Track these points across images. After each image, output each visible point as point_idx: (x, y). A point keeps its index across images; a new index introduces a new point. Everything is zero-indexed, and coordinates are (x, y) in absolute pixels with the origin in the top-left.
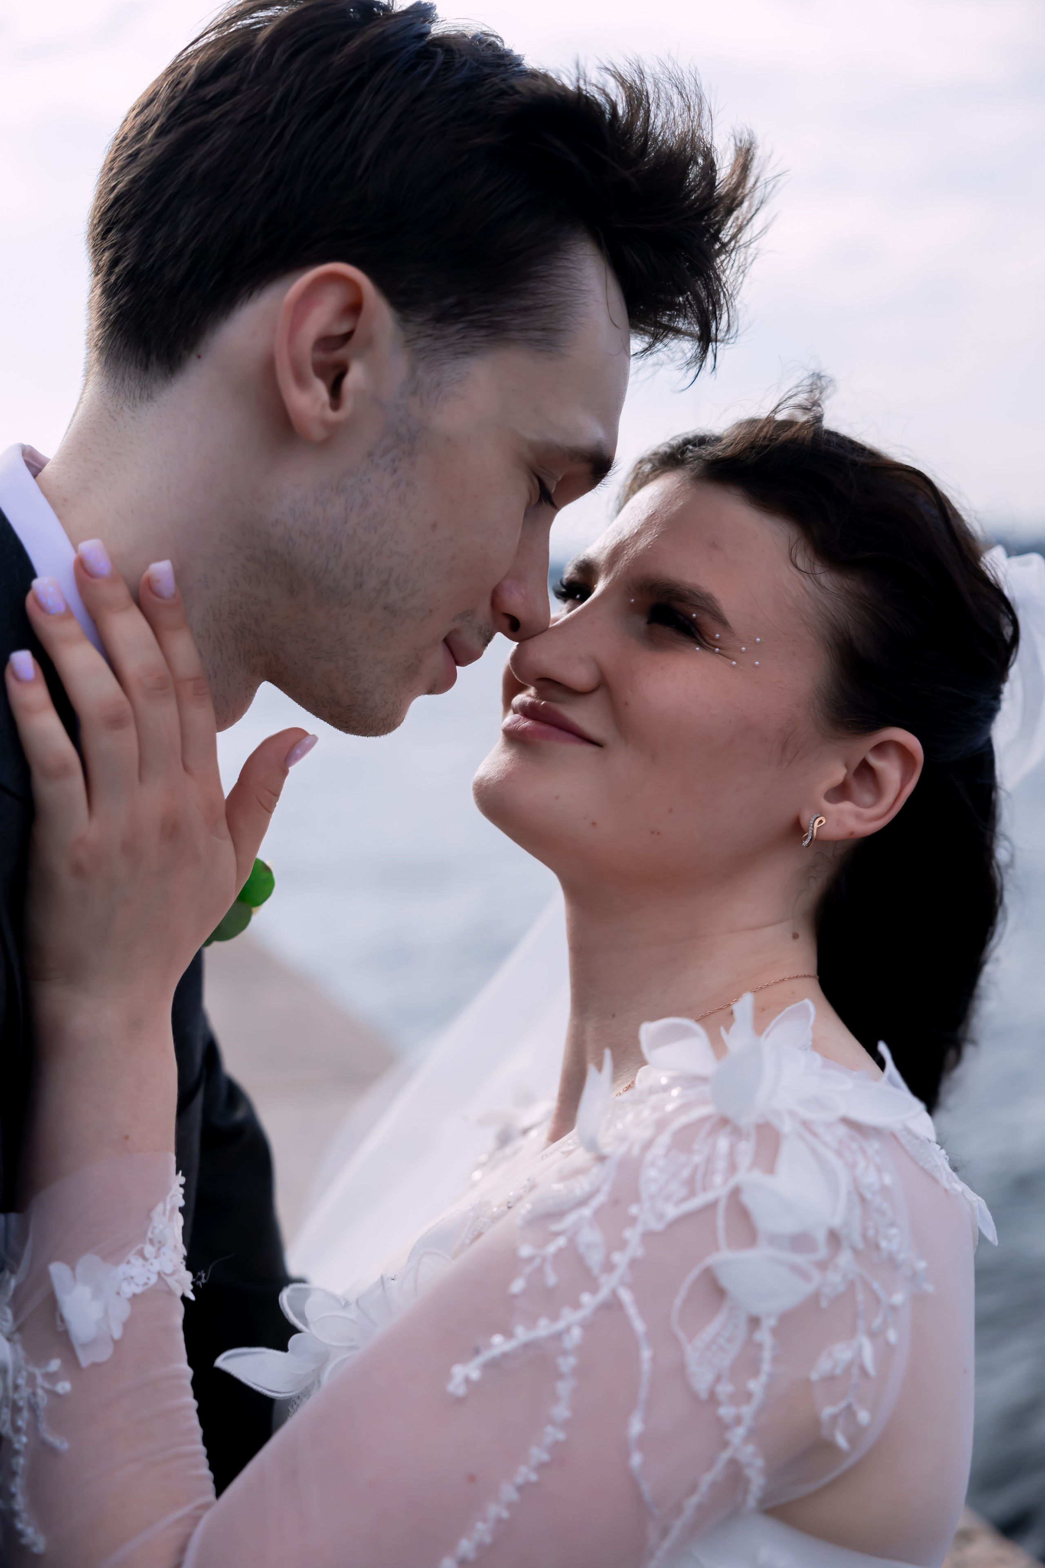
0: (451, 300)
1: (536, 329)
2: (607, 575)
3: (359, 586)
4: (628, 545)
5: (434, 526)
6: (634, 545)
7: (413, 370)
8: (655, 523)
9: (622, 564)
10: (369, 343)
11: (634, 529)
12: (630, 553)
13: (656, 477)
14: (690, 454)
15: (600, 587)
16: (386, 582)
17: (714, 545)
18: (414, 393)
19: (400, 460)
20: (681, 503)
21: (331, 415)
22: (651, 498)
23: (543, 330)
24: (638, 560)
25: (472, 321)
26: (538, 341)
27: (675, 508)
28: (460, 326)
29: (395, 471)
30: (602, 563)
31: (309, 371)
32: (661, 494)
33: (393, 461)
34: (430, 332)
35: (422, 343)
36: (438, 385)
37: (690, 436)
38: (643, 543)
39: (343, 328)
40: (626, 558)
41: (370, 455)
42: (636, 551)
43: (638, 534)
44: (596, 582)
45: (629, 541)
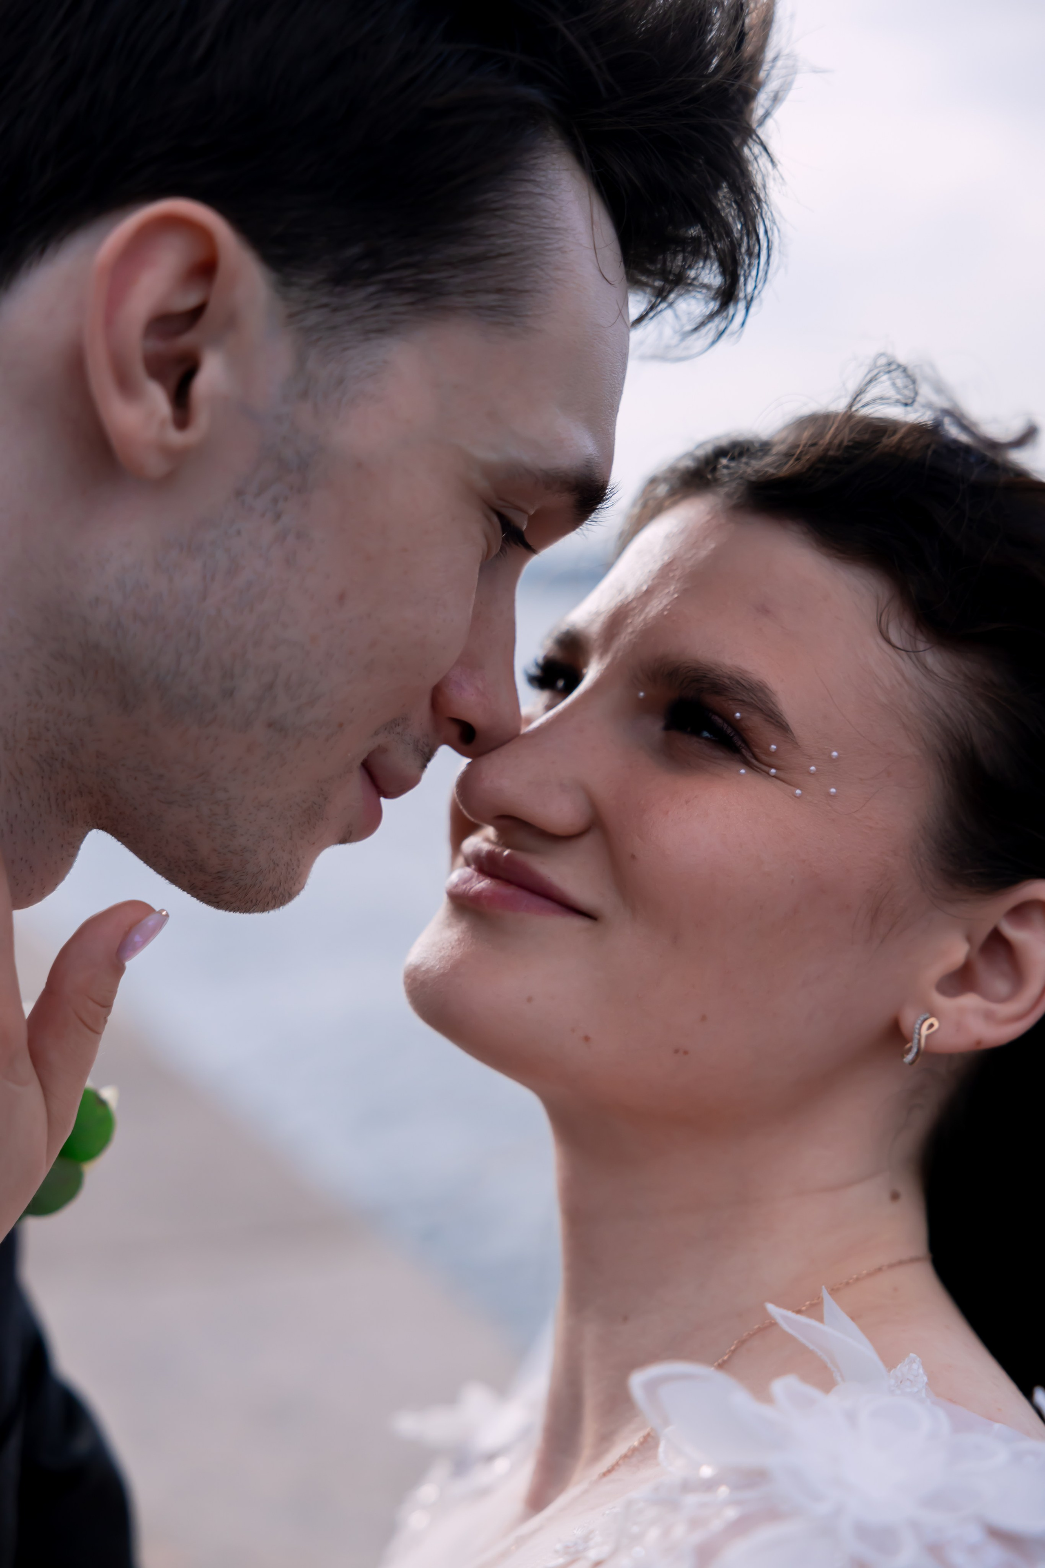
0: (354, 250)
1: (488, 291)
2: (602, 656)
3: (229, 694)
4: (634, 609)
5: (342, 598)
6: (642, 610)
7: (301, 360)
8: (674, 576)
9: (625, 638)
10: (231, 322)
11: (641, 585)
12: (637, 622)
13: (675, 503)
14: (725, 471)
15: (592, 673)
16: (270, 686)
17: (764, 610)
18: (304, 395)
19: (286, 499)
20: (713, 546)
21: (176, 438)
22: (667, 537)
23: (499, 291)
24: (648, 633)
25: (389, 282)
26: (491, 308)
27: (703, 553)
28: (372, 289)
29: (278, 516)
30: (594, 636)
31: (139, 370)
32: (682, 532)
33: (275, 501)
34: (325, 300)
35: (313, 318)
36: (341, 381)
37: (724, 442)
38: (655, 607)
39: (189, 300)
40: (630, 630)
41: (239, 493)
42: (645, 619)
43: (648, 594)
44: (586, 664)
45: (634, 604)
